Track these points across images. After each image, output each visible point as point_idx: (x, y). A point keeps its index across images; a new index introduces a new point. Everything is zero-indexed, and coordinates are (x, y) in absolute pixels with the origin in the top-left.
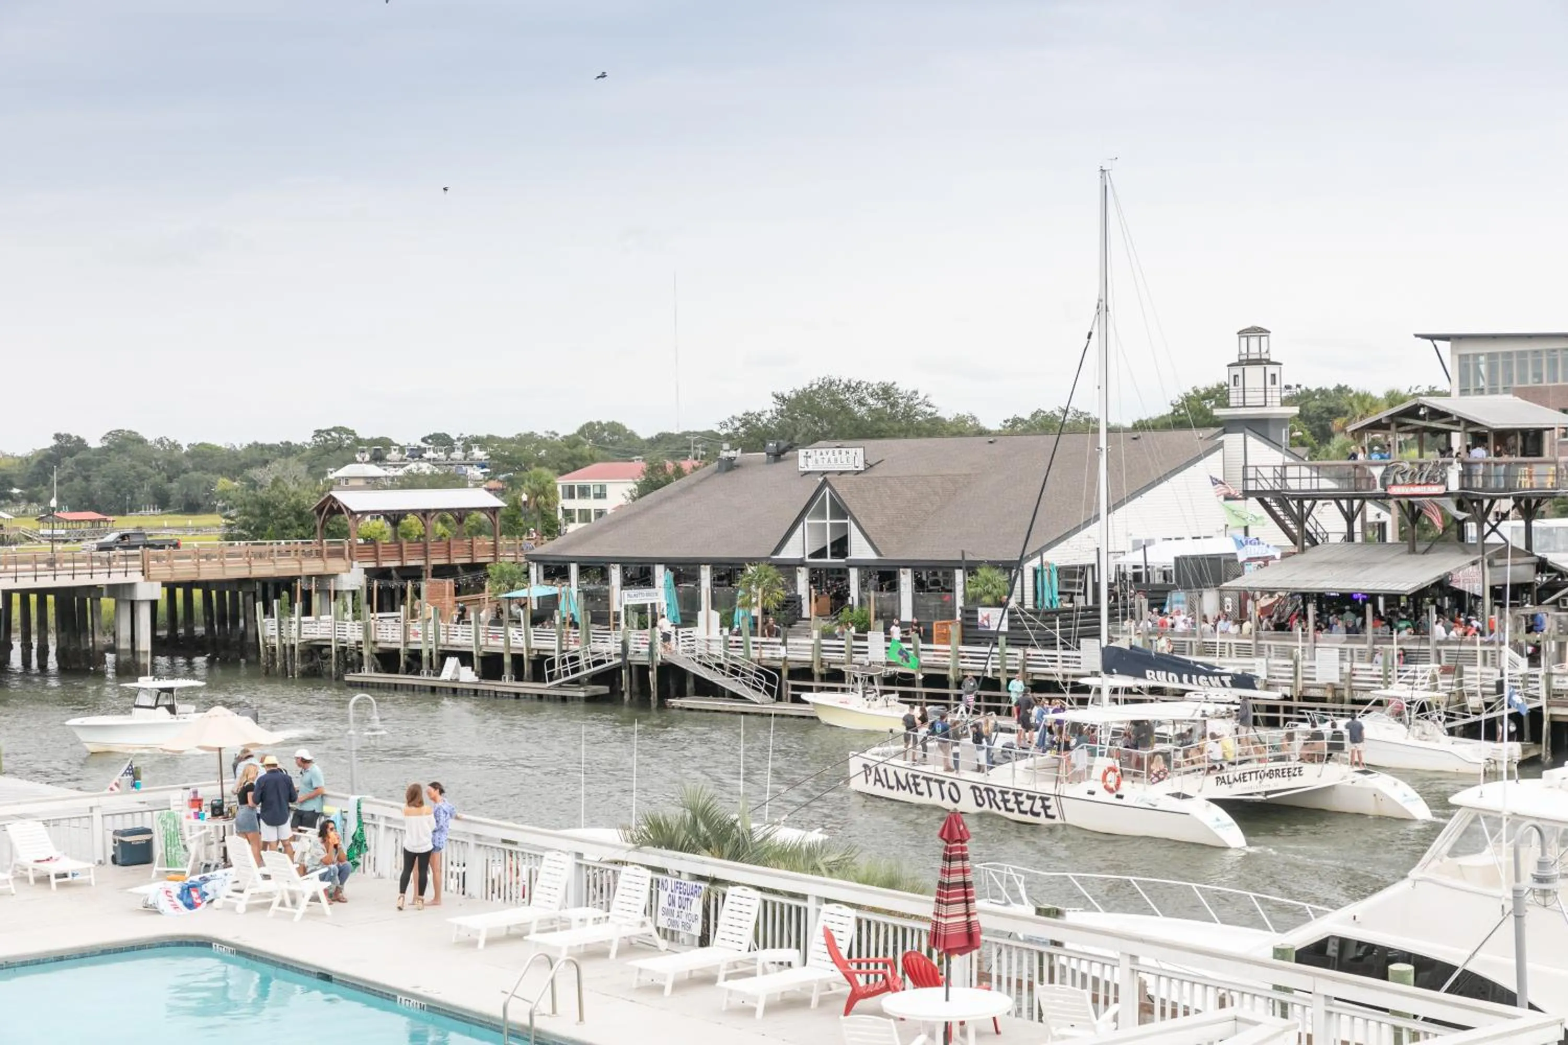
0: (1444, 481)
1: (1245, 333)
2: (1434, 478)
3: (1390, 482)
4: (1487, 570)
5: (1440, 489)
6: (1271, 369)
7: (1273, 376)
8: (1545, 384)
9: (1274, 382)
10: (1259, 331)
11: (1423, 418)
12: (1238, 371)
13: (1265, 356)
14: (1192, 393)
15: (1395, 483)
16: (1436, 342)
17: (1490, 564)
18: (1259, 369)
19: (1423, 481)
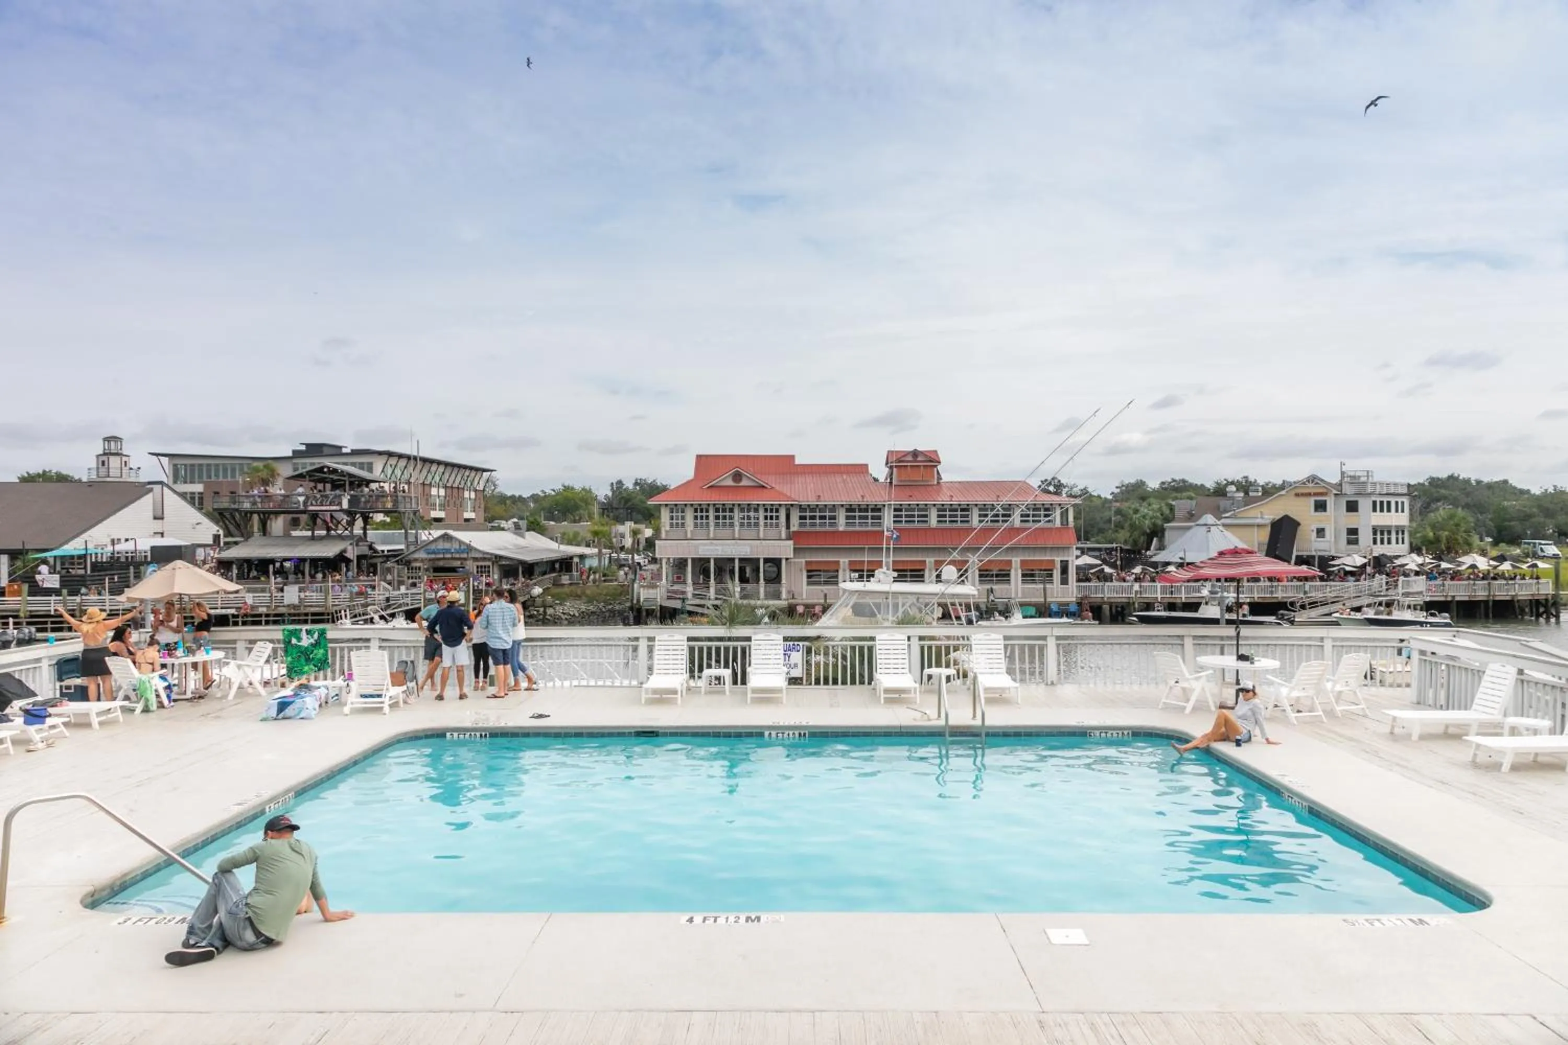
0: (340, 504)
1: (108, 439)
2: (334, 502)
3: (309, 504)
4: (355, 548)
5: (338, 508)
6: (124, 459)
7: (126, 462)
8: (221, 479)
9: (126, 465)
10: (116, 439)
11: (325, 473)
12: (105, 458)
13: (120, 452)
14: (26, 475)
15: (312, 505)
16: (160, 457)
17: (357, 545)
18: (118, 458)
19: (328, 503)
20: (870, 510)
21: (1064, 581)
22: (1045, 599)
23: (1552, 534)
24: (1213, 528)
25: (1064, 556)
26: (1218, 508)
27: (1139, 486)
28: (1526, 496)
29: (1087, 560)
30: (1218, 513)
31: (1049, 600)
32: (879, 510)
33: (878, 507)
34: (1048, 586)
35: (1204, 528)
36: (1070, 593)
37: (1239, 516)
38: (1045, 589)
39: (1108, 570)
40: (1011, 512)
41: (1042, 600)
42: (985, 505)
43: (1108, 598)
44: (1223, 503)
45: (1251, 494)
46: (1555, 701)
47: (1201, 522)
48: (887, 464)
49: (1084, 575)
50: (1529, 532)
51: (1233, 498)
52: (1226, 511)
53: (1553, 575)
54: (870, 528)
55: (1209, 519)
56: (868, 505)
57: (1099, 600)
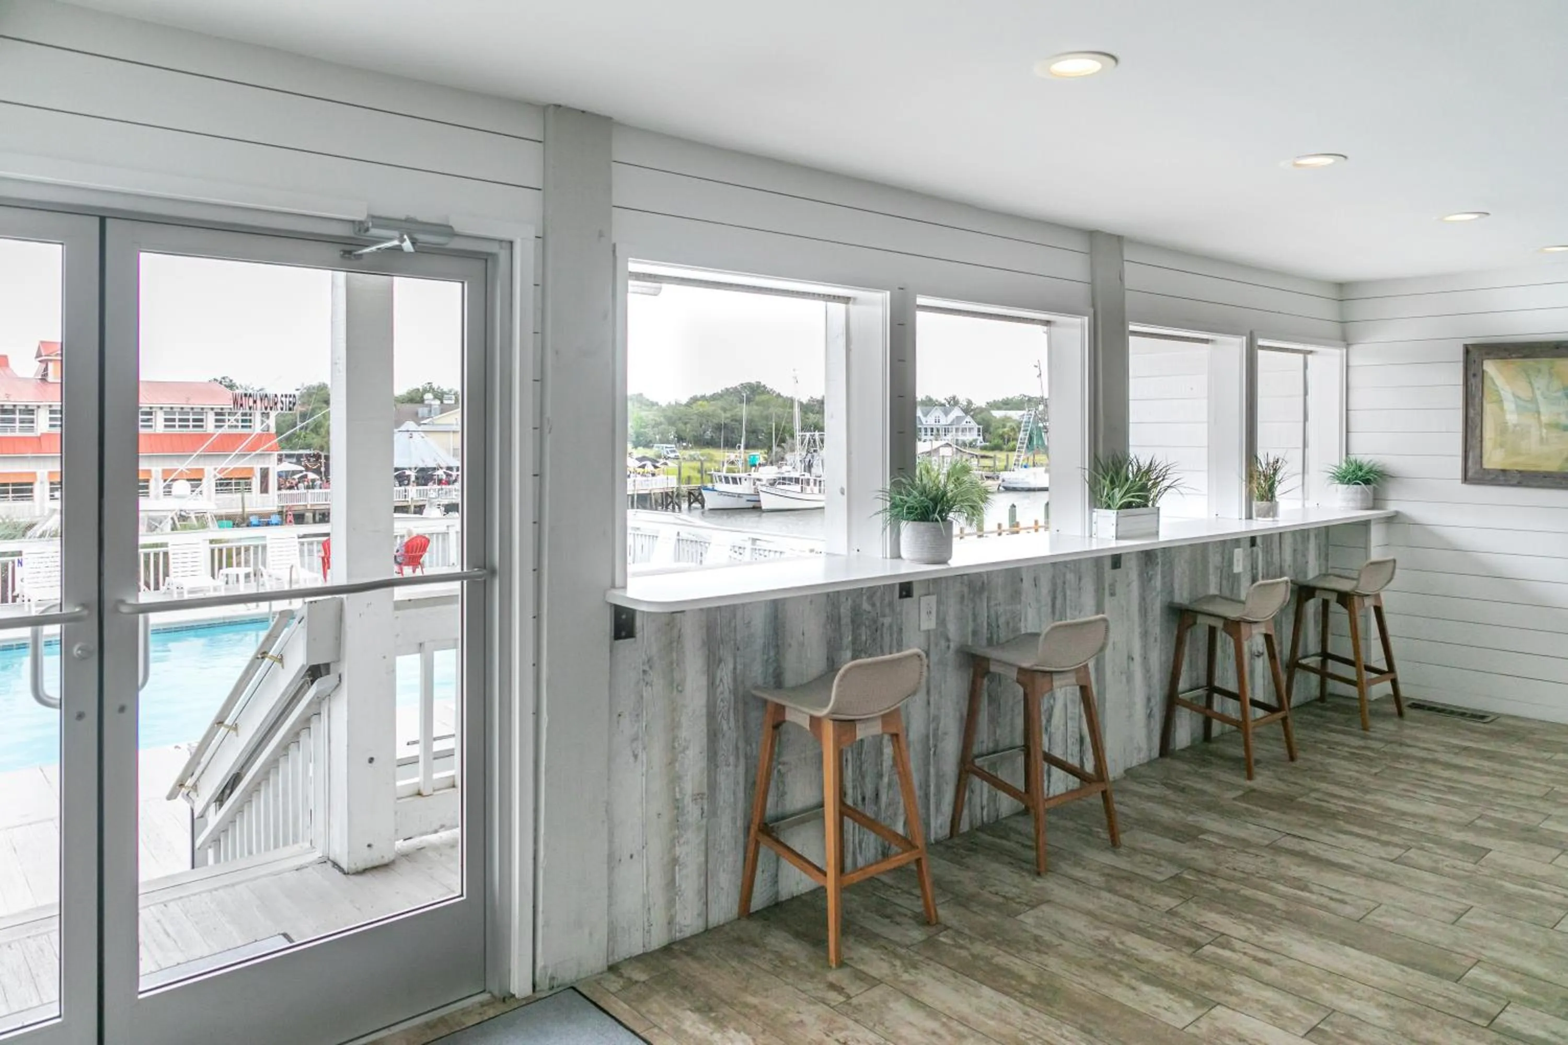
20: (17, 412)
21: (264, 489)
22: (243, 508)
23: (673, 440)
24: (415, 434)
25: (264, 463)
26: (417, 414)
27: (322, 389)
28: (656, 407)
29: (287, 466)
30: (416, 418)
31: (247, 510)
32: (31, 412)
33: (30, 408)
34: (247, 495)
35: (407, 434)
36: (271, 502)
37: (436, 422)
38: (243, 499)
39: (311, 476)
40: (204, 417)
41: (241, 510)
42: (172, 408)
43: (312, 505)
44: (422, 411)
45: (446, 402)
46: (697, 551)
47: (403, 428)
48: (39, 355)
49: (285, 482)
50: (657, 437)
51: (430, 405)
52: (423, 418)
53: (677, 472)
54: (18, 434)
55: (410, 425)
56: (15, 406)
57: (302, 508)
